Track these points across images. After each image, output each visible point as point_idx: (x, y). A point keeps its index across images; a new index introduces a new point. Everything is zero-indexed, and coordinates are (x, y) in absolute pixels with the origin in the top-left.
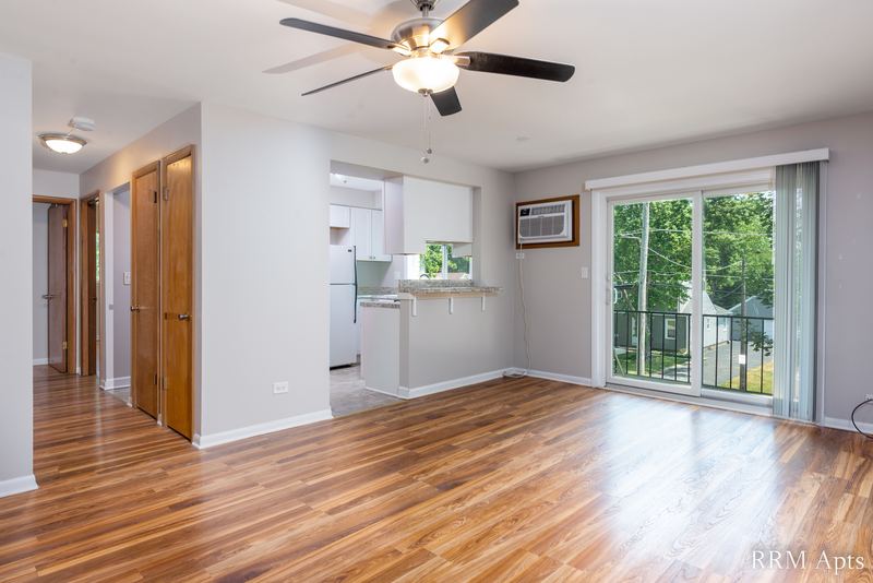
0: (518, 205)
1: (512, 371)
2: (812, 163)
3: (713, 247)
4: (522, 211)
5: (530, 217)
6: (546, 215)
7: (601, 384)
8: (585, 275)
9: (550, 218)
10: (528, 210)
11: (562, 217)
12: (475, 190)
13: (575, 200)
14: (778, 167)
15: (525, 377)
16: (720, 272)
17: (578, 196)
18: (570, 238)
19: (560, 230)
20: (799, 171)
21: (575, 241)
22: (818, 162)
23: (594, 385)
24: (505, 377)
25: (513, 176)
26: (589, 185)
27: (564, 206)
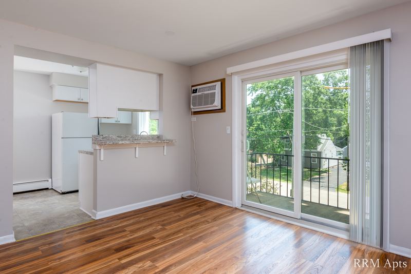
0: (193, 86)
1: (187, 193)
2: (378, 42)
3: (334, 117)
4: (193, 90)
5: (197, 94)
6: (206, 92)
7: (238, 205)
8: (229, 132)
9: (208, 94)
10: (197, 89)
11: (215, 93)
12: (160, 75)
13: (223, 82)
14: (351, 48)
15: (196, 197)
16: (337, 130)
17: (225, 79)
18: (220, 108)
19: (213, 102)
20: (368, 50)
21: (222, 109)
22: (382, 41)
23: (234, 206)
24: (183, 198)
25: (189, 68)
26: (230, 70)
27: (215, 85)
